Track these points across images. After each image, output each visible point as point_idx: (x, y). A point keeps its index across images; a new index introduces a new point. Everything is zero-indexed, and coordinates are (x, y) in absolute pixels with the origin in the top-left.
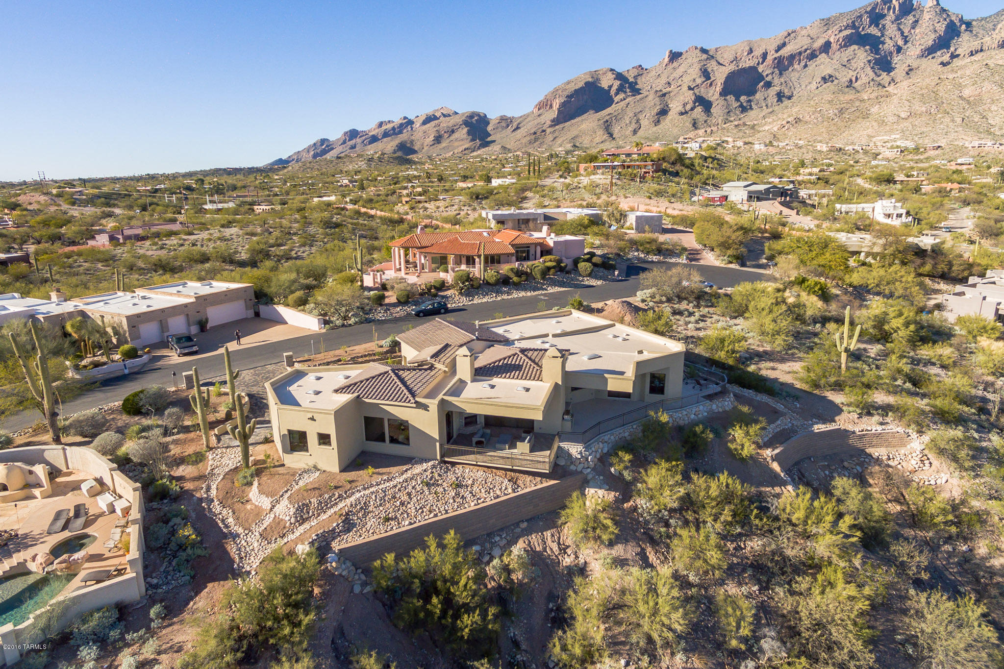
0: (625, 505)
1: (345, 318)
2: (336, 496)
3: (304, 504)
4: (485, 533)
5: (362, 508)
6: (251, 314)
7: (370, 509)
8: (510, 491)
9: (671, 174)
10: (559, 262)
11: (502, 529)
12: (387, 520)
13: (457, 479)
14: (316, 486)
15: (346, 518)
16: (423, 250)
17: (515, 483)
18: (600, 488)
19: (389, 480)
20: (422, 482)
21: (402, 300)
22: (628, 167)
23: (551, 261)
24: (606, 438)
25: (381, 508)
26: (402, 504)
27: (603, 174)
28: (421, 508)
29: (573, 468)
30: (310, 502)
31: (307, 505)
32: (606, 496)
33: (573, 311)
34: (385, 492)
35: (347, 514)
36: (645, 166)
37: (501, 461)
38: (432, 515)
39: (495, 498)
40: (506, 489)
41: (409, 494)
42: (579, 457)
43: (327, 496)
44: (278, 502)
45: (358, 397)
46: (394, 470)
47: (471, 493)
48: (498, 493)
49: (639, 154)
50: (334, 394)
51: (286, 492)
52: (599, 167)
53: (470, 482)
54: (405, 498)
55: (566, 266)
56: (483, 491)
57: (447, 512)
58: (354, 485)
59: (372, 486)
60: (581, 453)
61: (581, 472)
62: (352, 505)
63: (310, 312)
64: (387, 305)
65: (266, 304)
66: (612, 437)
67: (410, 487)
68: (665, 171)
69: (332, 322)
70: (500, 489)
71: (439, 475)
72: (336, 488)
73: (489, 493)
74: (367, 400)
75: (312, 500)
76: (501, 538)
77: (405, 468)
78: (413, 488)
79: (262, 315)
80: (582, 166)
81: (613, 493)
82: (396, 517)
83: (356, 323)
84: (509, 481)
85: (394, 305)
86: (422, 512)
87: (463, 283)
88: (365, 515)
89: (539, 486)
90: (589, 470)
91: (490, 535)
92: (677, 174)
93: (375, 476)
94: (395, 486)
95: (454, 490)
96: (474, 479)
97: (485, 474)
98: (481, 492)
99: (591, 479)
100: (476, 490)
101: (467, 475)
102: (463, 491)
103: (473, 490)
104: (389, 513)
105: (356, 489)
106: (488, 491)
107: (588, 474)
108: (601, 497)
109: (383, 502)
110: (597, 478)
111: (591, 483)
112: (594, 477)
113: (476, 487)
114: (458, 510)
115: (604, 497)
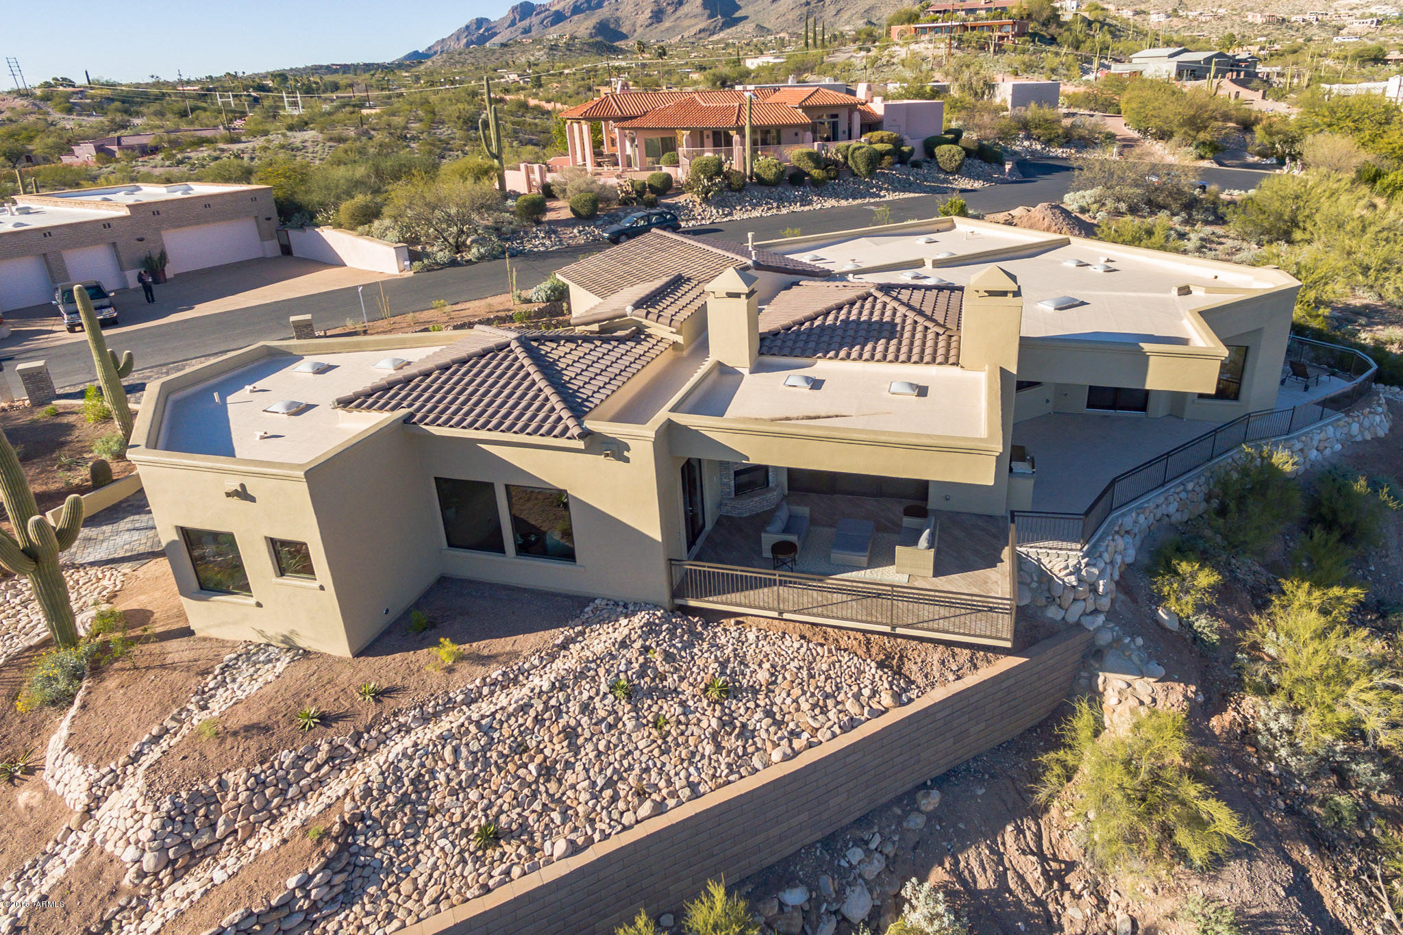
0: (1214, 721)
1: (459, 247)
2: (321, 756)
3: (195, 797)
4: (818, 836)
5: (403, 800)
6: (272, 248)
7: (436, 799)
8: (886, 700)
9: (1042, 39)
10: (898, 142)
11: (864, 821)
12: (493, 837)
13: (723, 665)
14: (258, 715)
15: (343, 848)
16: (627, 124)
17: (898, 672)
18: (1142, 674)
19: (509, 681)
20: (613, 688)
21: (584, 211)
22: (973, 28)
23: (882, 141)
24: (1128, 522)
25: (473, 795)
26: (547, 771)
27: (930, 41)
28: (610, 783)
29: (1053, 613)
30: (221, 784)
31: (210, 800)
32: (1160, 697)
33: (956, 219)
34: (487, 731)
35: (348, 828)
36: (1001, 27)
37: (855, 607)
38: (646, 809)
39: (845, 729)
40: (874, 692)
41: (570, 734)
42: (1073, 580)
43: (286, 757)
44: (116, 782)
45: (407, 420)
46: (528, 642)
47: (769, 714)
48: (851, 707)
49: (988, 10)
50: (341, 412)
51: (156, 740)
52: (924, 30)
53: (763, 676)
54: (557, 749)
55: (912, 152)
56: (805, 706)
57: (696, 794)
58: (389, 703)
59: (449, 705)
60: (1077, 571)
61: (1078, 625)
62: (367, 792)
63: (382, 236)
64: (550, 222)
65: (302, 227)
66: (1142, 518)
67: (574, 707)
68: (1034, 35)
69: (428, 256)
70: (857, 696)
71: (668, 657)
72: (325, 720)
73: (824, 711)
74: (433, 430)
75: (230, 778)
76: (868, 852)
77: (558, 635)
78: (586, 708)
79: (296, 252)
80: (896, 29)
81: (1179, 687)
82: (524, 827)
83: (481, 258)
84: (881, 665)
85: (566, 223)
86: (614, 799)
87: (710, 179)
88: (415, 826)
89: (971, 680)
90: (1101, 619)
91: (832, 843)
92: (1053, 40)
93: (464, 668)
94: (524, 708)
95: (714, 710)
96: (773, 666)
97: (805, 645)
98: (798, 710)
99: (1110, 646)
100: (783, 703)
101: (751, 651)
102: (742, 711)
103: (773, 704)
104: (501, 812)
105: (394, 724)
106: (821, 703)
107: (1098, 630)
108: (1147, 700)
109: (481, 771)
110: (1128, 645)
111: (1110, 659)
112: (1117, 640)
113: (784, 694)
114: (729, 782)
115: (1154, 701)
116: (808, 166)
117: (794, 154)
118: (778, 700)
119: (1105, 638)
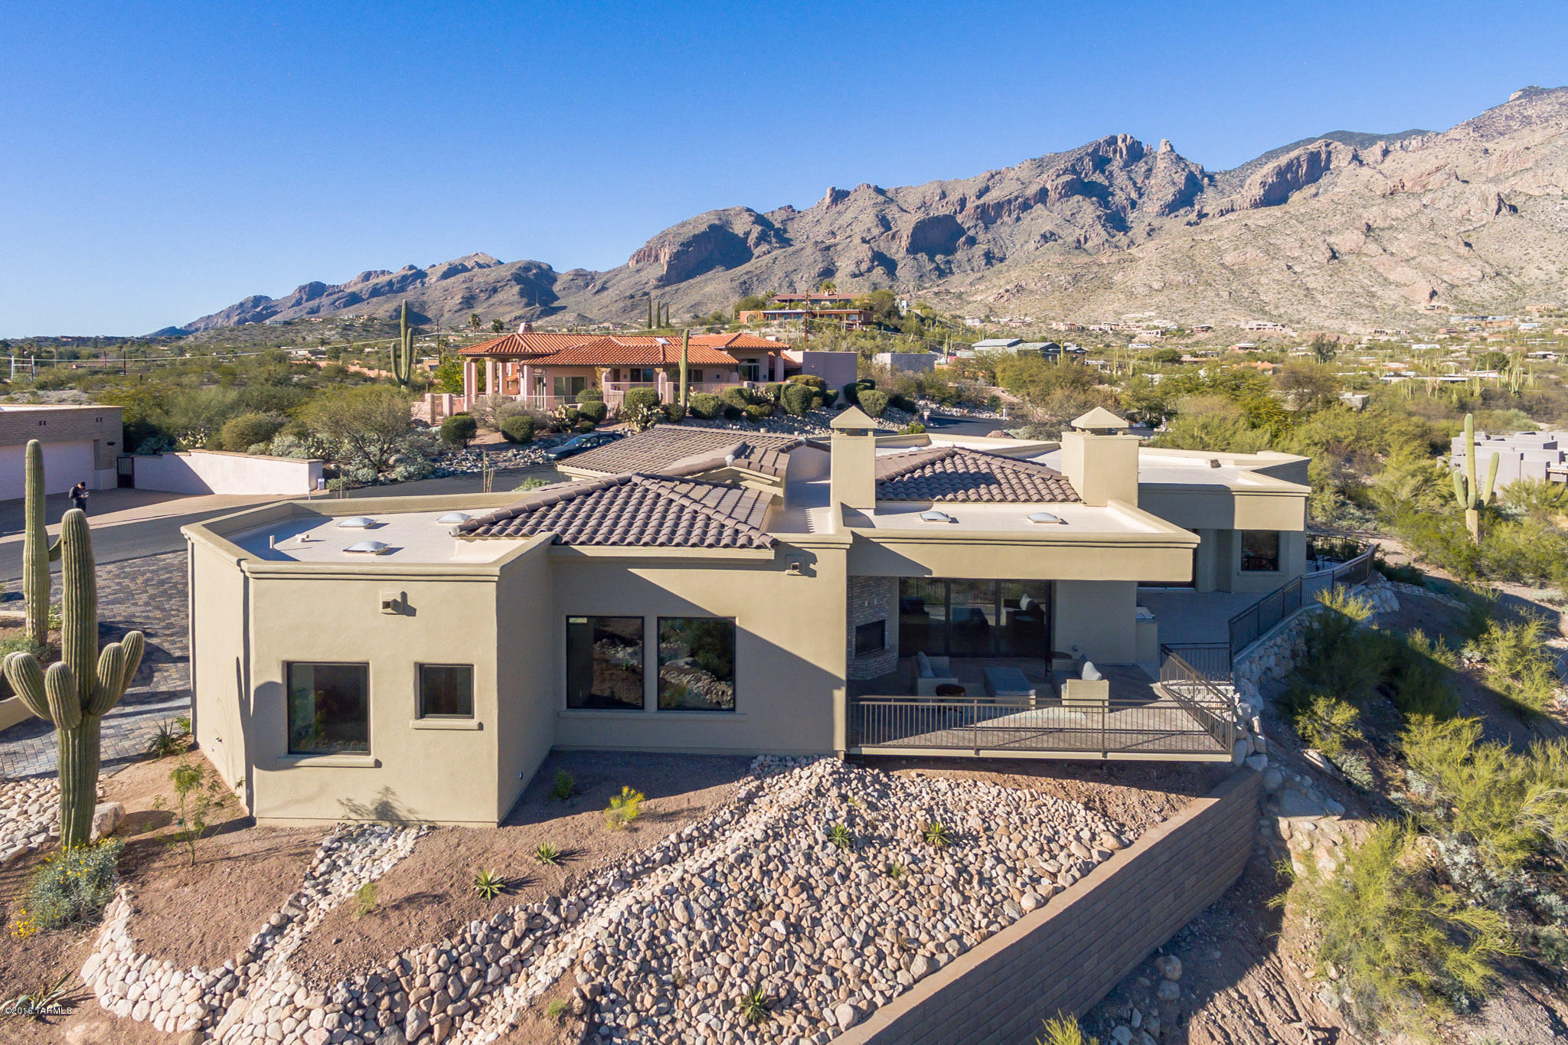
1: (381, 466)
2: (520, 925)
3: (375, 983)
5: (644, 967)
6: (108, 477)
7: (680, 965)
8: (1108, 841)
9: (887, 328)
10: (823, 386)
12: (765, 1008)
13: (930, 814)
14: (420, 885)
15: (593, 1028)
17: (1106, 814)
18: (1322, 815)
19: (706, 838)
20: (830, 835)
22: (822, 316)
23: (807, 383)
25: (722, 959)
26: (794, 928)
28: (867, 940)
30: (404, 965)
31: (392, 985)
32: (1351, 835)
34: (713, 883)
35: (591, 1006)
36: (848, 315)
38: (919, 966)
39: (1083, 874)
40: (1094, 836)
41: (804, 885)
43: (477, 929)
45: (553, 542)
46: (707, 797)
47: (999, 860)
49: (831, 301)
50: (458, 542)
51: (278, 930)
52: (774, 316)
53: (975, 823)
54: (795, 903)
55: (836, 395)
56: (1032, 851)
57: (964, 950)
58: (578, 868)
59: (648, 867)
61: (1245, 767)
62: (601, 959)
65: (155, 452)
67: (798, 858)
68: (879, 324)
69: (346, 474)
70: (1078, 838)
71: (872, 807)
72: (510, 887)
73: (1054, 856)
74: (590, 550)
75: (413, 957)
77: (742, 788)
78: (808, 858)
79: (138, 483)
80: (745, 314)
82: (793, 996)
84: (1086, 808)
86: (881, 956)
87: (649, 409)
88: (667, 999)
89: (1174, 823)
92: (897, 330)
93: (647, 826)
94: (744, 858)
95: (942, 858)
96: (981, 812)
97: (1003, 790)
98: (1026, 855)
99: (1283, 787)
100: (1008, 849)
101: (950, 800)
102: (971, 858)
103: (998, 850)
104: (760, 978)
105: (593, 888)
106: (1046, 847)
107: (1265, 771)
108: (1339, 840)
109: (722, 930)
110: (1301, 783)
111: (1288, 801)
112: (1287, 780)
113: (1005, 840)
114: (992, 934)
115: (1345, 840)
116: (738, 403)
117: (725, 391)
118: (1002, 846)
119: (1275, 779)
